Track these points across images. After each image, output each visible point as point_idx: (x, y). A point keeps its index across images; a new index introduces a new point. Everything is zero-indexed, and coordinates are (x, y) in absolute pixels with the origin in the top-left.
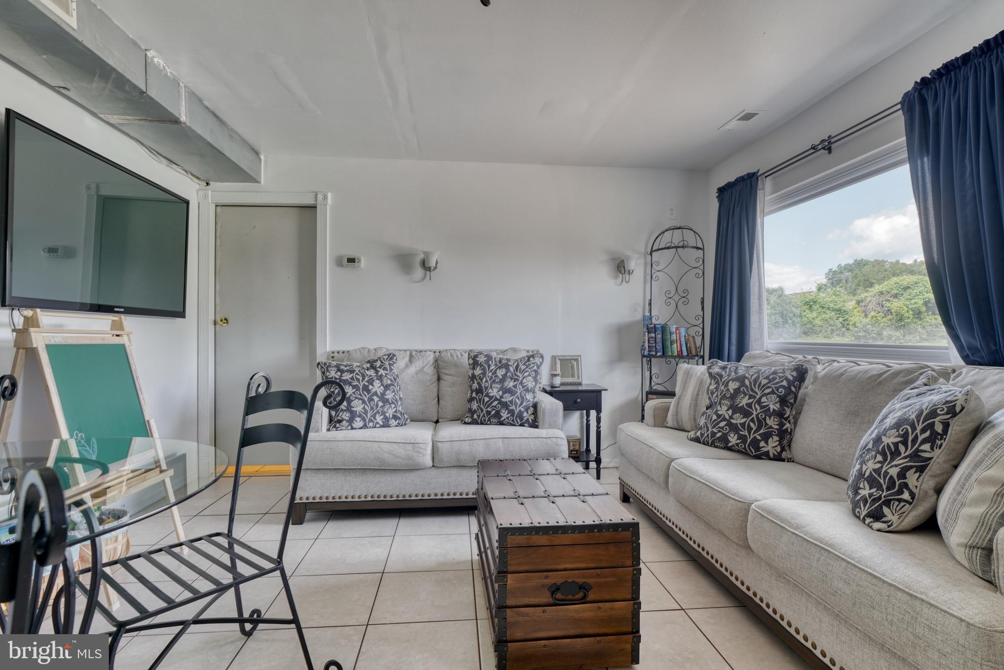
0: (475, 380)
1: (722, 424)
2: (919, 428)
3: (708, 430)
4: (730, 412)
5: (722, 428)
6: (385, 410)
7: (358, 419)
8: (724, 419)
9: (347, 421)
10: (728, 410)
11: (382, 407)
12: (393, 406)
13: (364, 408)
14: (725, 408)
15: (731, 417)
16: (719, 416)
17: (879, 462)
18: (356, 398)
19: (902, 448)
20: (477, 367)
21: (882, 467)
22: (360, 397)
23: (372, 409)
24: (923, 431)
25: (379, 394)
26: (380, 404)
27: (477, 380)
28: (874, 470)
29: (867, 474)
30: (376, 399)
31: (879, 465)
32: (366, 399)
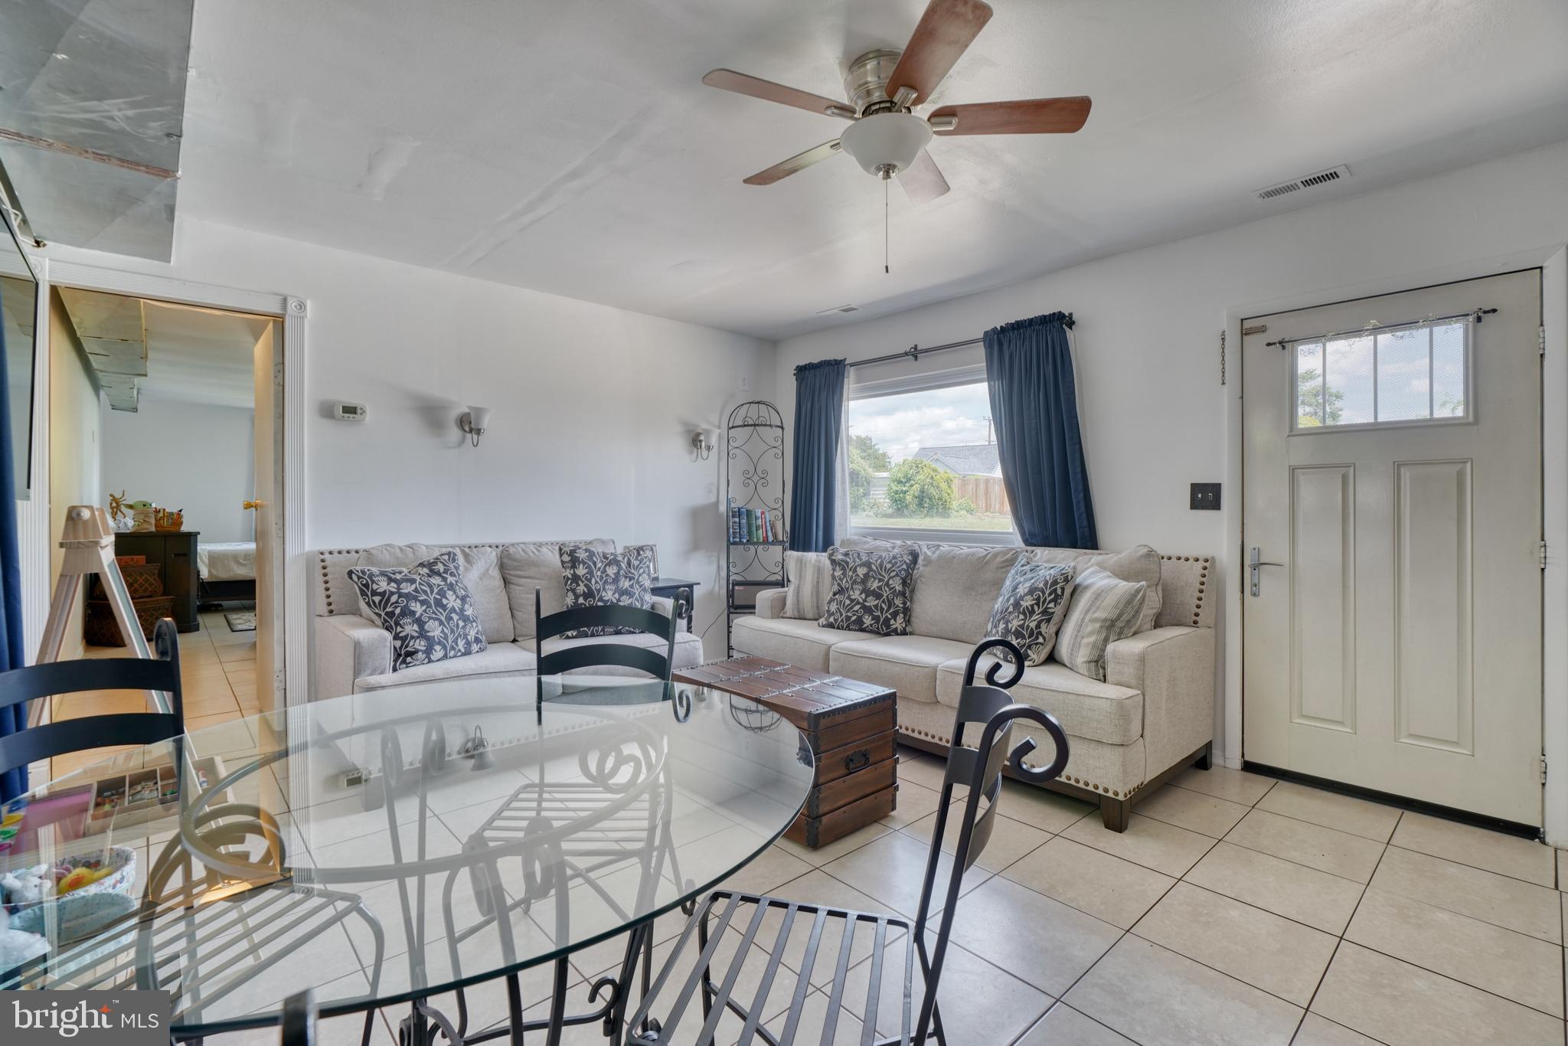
0: (580, 583)
1: (857, 608)
2: (1047, 593)
3: (841, 615)
4: (863, 596)
5: (857, 611)
6: (467, 630)
7: (438, 648)
8: (858, 603)
9: (424, 652)
10: (861, 594)
11: (463, 627)
12: (474, 624)
13: (443, 631)
14: (857, 592)
15: (865, 601)
16: (852, 601)
17: (1022, 620)
18: (430, 618)
19: (1036, 608)
20: (579, 565)
21: (1025, 623)
22: (434, 616)
23: (452, 631)
24: (1050, 594)
25: (457, 609)
26: (461, 624)
27: (583, 582)
28: (1019, 626)
29: (1013, 630)
30: (455, 617)
31: (1022, 622)
32: (443, 619)
